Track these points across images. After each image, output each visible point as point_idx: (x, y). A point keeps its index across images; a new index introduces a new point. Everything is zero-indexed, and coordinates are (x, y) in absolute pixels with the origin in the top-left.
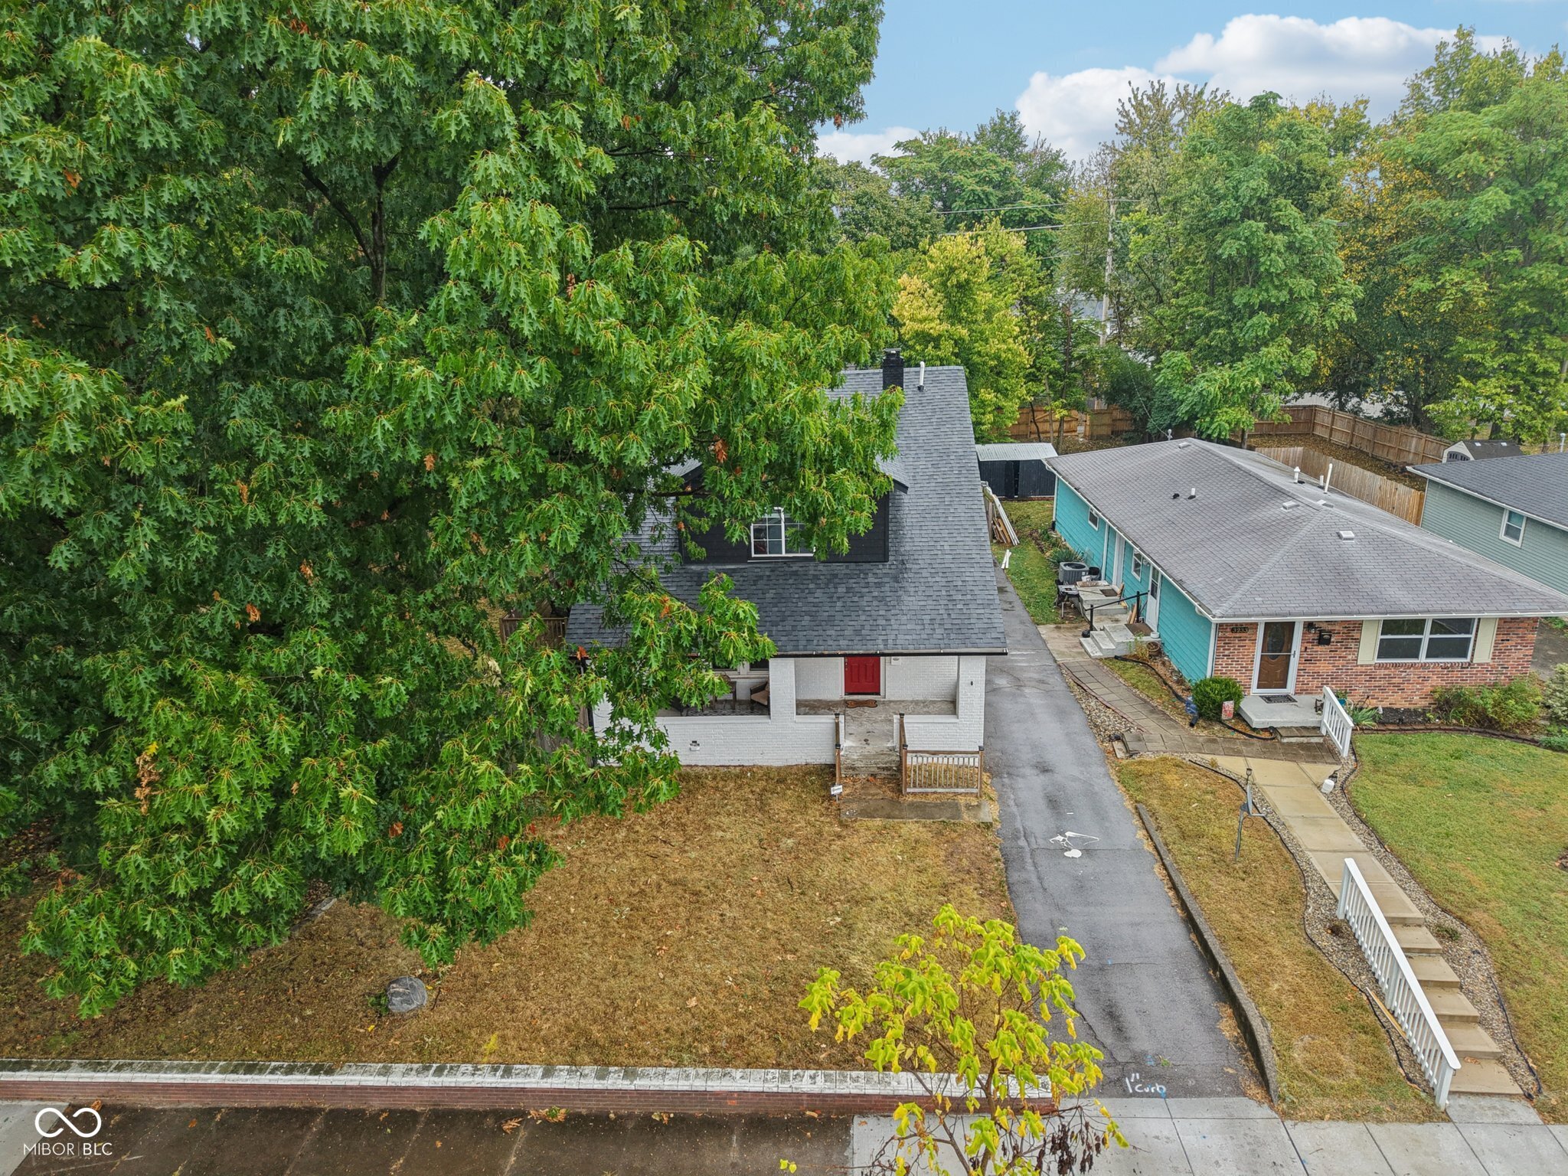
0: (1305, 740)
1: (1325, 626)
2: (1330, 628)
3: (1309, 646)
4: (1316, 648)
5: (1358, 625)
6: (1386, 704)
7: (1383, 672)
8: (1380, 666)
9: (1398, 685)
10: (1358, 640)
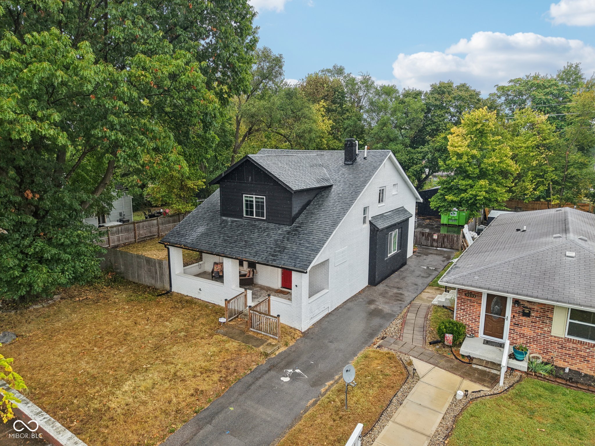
0: (488, 370)
1: (526, 304)
2: (531, 306)
3: (516, 315)
4: (521, 318)
5: (551, 309)
6: (575, 368)
7: (571, 345)
8: (569, 341)
9: (584, 357)
10: (551, 319)
